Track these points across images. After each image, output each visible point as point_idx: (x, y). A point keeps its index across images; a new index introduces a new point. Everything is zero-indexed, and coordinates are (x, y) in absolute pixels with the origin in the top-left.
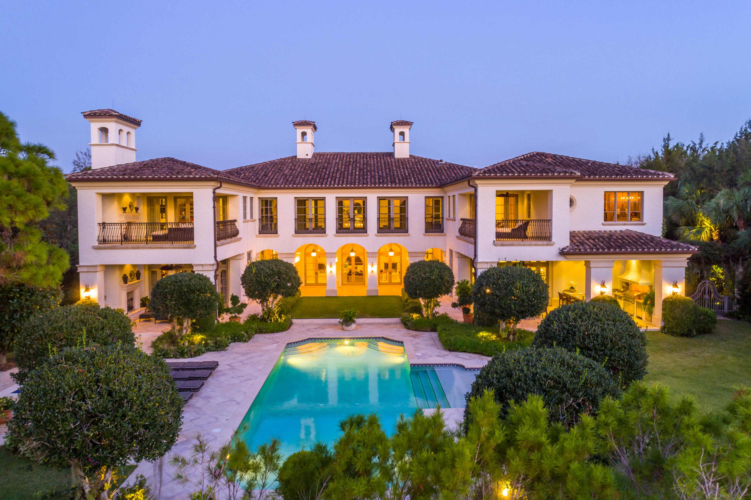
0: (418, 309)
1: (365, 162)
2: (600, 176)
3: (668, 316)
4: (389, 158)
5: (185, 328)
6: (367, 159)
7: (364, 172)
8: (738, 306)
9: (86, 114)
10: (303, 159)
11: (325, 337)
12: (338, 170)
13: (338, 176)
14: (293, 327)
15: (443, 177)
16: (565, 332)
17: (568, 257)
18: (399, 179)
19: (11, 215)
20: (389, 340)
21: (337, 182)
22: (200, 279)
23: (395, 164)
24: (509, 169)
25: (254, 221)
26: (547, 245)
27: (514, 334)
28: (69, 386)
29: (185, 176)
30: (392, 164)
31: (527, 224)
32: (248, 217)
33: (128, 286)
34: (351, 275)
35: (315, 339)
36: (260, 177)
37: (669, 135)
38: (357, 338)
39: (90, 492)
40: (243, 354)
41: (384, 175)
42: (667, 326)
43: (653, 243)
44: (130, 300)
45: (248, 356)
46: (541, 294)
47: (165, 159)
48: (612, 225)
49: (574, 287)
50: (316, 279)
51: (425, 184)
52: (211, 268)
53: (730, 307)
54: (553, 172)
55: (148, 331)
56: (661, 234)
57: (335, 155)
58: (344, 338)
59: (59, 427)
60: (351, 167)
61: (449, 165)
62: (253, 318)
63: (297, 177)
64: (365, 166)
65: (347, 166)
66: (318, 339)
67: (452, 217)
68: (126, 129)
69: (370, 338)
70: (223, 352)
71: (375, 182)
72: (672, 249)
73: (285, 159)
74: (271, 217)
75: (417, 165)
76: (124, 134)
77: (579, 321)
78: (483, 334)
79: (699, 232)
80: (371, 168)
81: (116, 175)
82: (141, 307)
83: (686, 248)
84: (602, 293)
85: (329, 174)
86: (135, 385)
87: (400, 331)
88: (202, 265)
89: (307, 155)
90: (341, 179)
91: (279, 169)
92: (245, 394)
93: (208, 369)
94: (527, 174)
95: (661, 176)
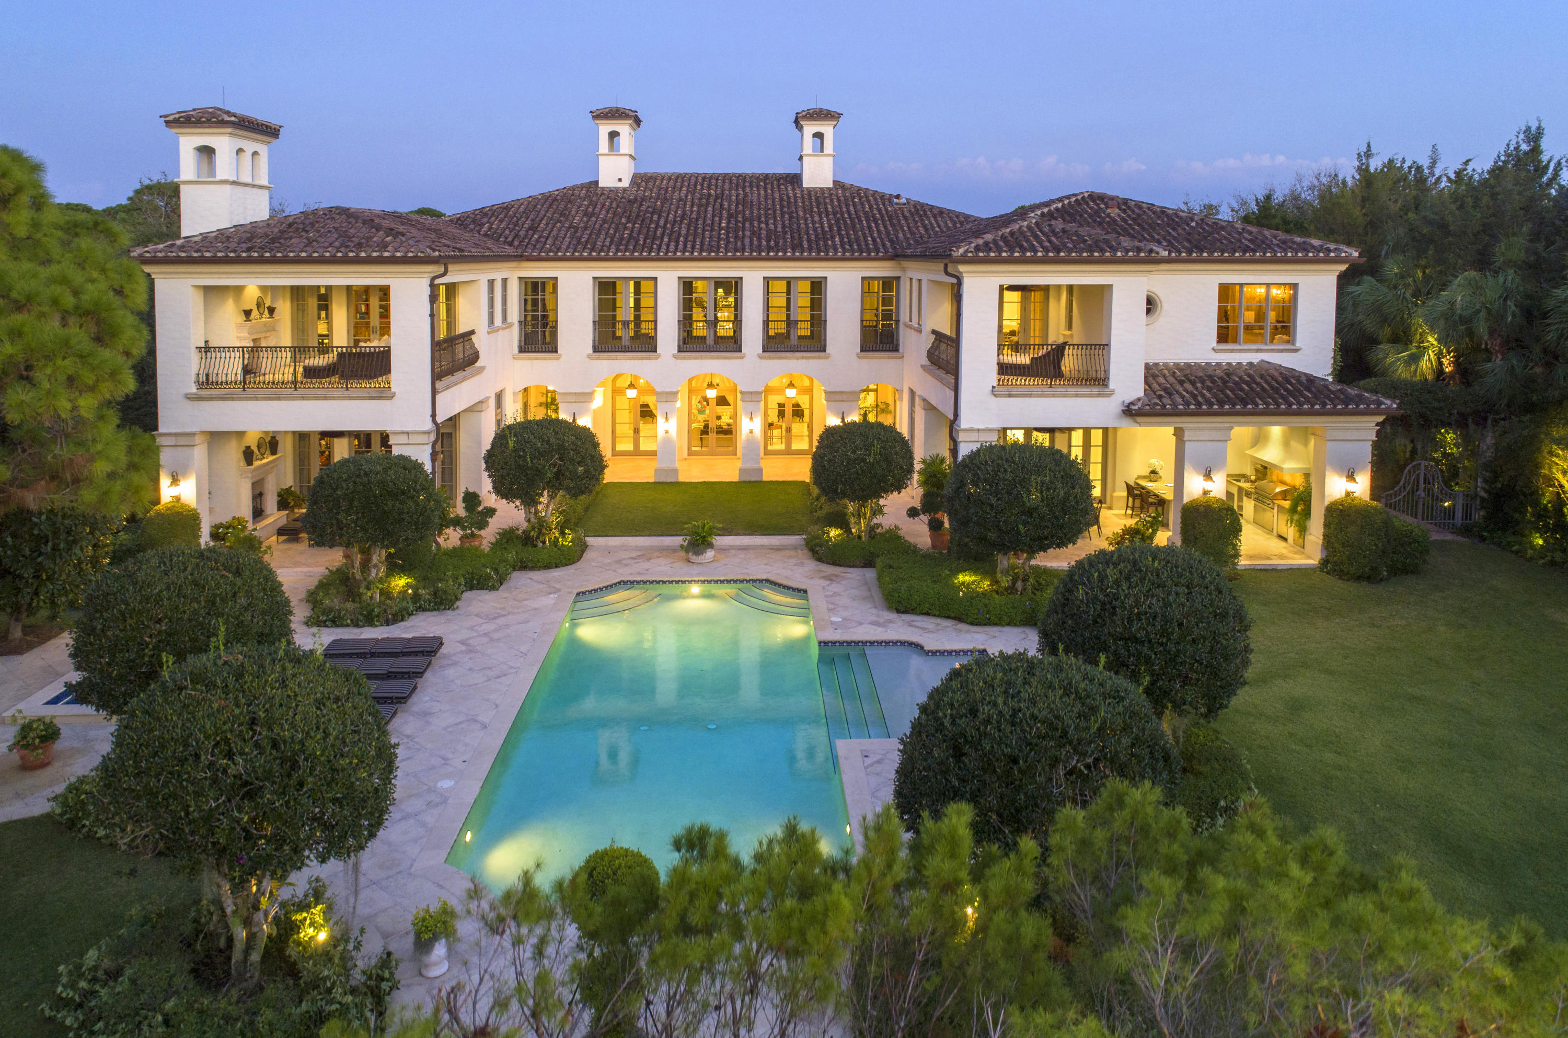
0: (840, 520)
1: (741, 196)
2: (1211, 252)
3: (1333, 540)
4: (790, 188)
5: (375, 566)
6: (744, 189)
7: (737, 222)
8: (1482, 513)
9: (171, 118)
10: (611, 190)
11: (651, 579)
12: (683, 217)
13: (684, 231)
14: (588, 555)
15: (901, 235)
16: (1099, 608)
17: (1139, 419)
18: (809, 240)
19: (72, 396)
20: (779, 585)
21: (681, 246)
22: (405, 468)
23: (803, 202)
24: (1028, 241)
25: (511, 325)
26: (1099, 395)
27: (1025, 580)
28: (205, 733)
29: (375, 254)
30: (796, 201)
31: (1060, 350)
32: (498, 321)
33: (254, 470)
34: (707, 433)
35: (632, 582)
36: (522, 233)
37: (1369, 146)
38: (716, 582)
39: (234, 912)
40: (491, 618)
41: (779, 229)
42: (1331, 559)
43: (1309, 390)
44: (258, 497)
45: (501, 621)
46: (1077, 502)
47: (330, 210)
48: (1232, 351)
49: (1158, 470)
50: (636, 443)
51: (861, 252)
52: (423, 439)
53: (1467, 515)
54: (1114, 249)
55: (297, 564)
56: (1330, 371)
57: (680, 179)
58: (690, 582)
59: (188, 806)
60: (710, 209)
61: (915, 206)
62: (508, 537)
63: (600, 231)
64: (741, 207)
65: (703, 207)
66: (638, 582)
67: (915, 323)
68: (250, 146)
69: (742, 581)
70: (449, 612)
71: (760, 245)
72: (1347, 406)
73: (573, 188)
74: (545, 317)
75: (847, 206)
76: (247, 156)
77: (1125, 586)
78: (964, 578)
79: (1415, 359)
80: (752, 213)
81: (235, 251)
82: (279, 510)
83: (1373, 402)
84: (1206, 493)
85: (665, 227)
86: (318, 728)
87: (802, 564)
88: (408, 433)
89: (620, 180)
90: (690, 238)
91: (561, 215)
92: (497, 706)
93: (422, 653)
94: (1062, 254)
95: (1332, 254)
